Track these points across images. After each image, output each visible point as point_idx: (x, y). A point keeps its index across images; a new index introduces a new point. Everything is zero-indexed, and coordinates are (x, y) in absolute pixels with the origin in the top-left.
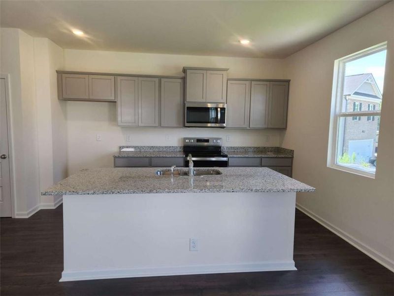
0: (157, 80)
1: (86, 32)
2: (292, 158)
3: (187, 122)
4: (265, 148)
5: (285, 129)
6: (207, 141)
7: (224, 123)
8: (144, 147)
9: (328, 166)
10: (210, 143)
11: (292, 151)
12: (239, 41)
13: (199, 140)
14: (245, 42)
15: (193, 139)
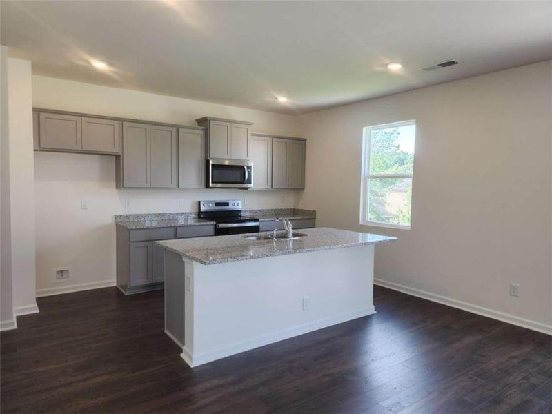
0: (174, 130)
1: (111, 64)
2: (315, 218)
3: (212, 182)
4: (281, 210)
5: (303, 189)
6: (227, 204)
7: (251, 183)
8: (150, 214)
9: (361, 223)
10: (231, 207)
11: (314, 212)
12: (277, 98)
13: (218, 204)
14: (283, 100)
15: (211, 202)
